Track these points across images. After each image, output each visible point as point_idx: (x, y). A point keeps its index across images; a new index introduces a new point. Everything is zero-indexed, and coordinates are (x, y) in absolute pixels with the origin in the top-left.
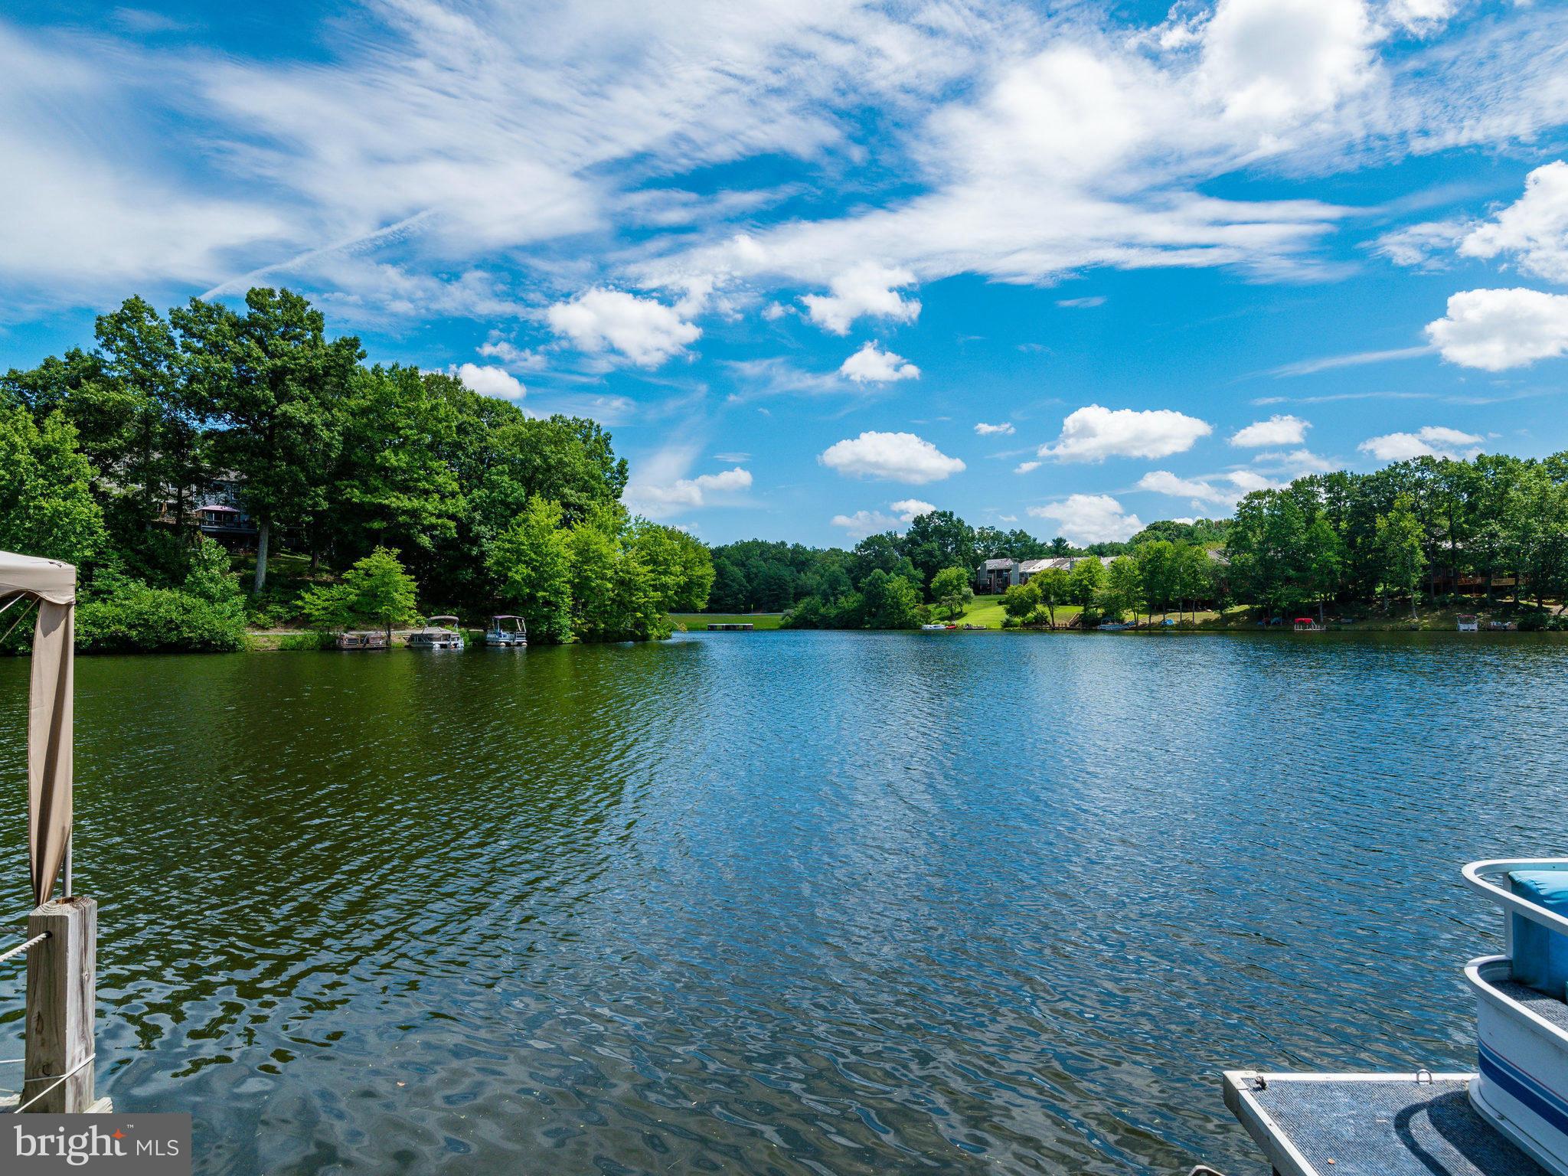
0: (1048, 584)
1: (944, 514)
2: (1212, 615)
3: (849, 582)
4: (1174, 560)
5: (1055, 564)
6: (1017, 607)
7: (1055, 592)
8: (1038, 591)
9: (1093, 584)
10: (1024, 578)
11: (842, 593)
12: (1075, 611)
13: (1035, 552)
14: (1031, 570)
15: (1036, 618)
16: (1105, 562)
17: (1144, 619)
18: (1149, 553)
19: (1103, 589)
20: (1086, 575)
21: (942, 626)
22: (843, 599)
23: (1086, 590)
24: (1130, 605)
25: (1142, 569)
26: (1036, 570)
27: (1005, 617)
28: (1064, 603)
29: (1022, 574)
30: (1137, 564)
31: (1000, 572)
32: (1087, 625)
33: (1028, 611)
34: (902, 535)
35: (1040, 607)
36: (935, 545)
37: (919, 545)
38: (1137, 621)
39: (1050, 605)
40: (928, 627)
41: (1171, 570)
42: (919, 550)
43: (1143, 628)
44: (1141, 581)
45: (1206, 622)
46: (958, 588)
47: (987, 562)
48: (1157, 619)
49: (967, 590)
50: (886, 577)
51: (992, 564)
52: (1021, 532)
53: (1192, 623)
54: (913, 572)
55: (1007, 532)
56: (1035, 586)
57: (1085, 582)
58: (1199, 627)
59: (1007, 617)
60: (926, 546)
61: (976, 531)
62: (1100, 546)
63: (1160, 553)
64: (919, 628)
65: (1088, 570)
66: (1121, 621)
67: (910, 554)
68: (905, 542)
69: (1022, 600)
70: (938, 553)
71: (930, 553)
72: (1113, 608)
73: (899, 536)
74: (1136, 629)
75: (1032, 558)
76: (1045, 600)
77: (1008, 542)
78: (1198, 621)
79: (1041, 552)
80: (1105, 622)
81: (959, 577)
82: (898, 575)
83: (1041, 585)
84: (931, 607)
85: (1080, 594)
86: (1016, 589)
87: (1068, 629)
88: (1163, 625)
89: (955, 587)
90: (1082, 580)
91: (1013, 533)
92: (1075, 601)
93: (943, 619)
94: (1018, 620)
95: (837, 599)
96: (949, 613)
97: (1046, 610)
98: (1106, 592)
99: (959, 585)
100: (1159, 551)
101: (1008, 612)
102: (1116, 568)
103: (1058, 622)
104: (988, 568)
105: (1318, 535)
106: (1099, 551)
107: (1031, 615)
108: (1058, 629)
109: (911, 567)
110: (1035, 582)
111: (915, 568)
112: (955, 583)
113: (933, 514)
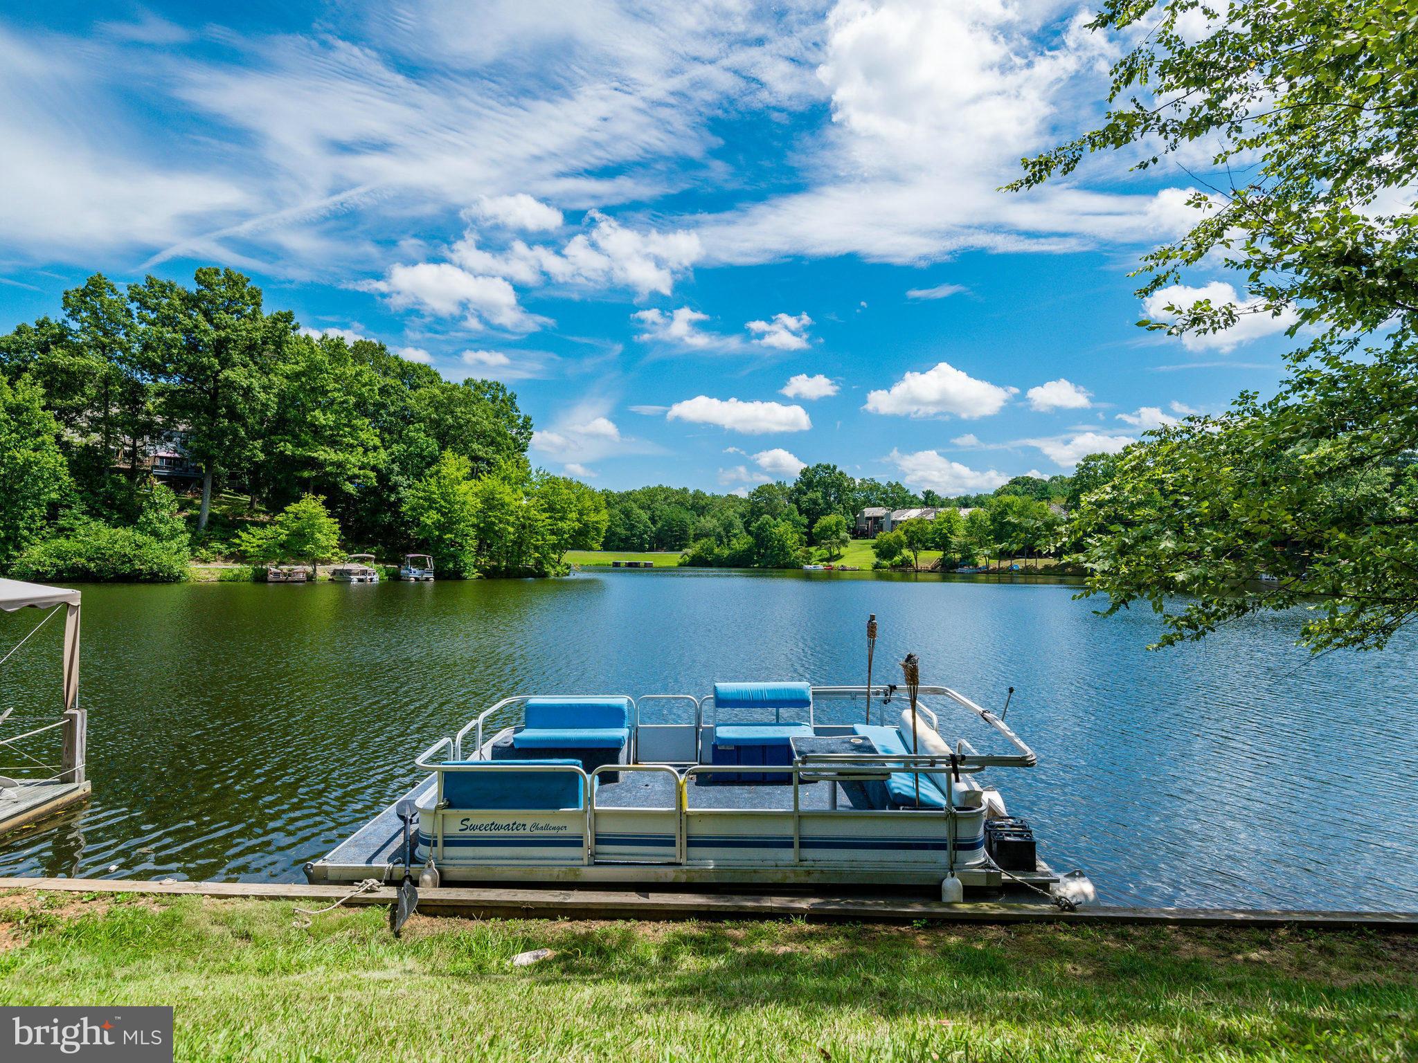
0: (913, 531)
1: (828, 467)
2: (1052, 562)
3: (741, 526)
5: (921, 514)
6: (885, 552)
7: (919, 539)
8: (904, 538)
9: (951, 533)
10: (894, 525)
11: (735, 536)
12: (936, 555)
13: (905, 501)
14: (900, 519)
15: (902, 561)
16: (965, 512)
17: (994, 564)
18: (999, 508)
19: (960, 537)
20: (946, 524)
21: (821, 567)
22: (734, 541)
23: (945, 538)
24: (982, 551)
25: (993, 520)
26: (904, 519)
27: (875, 560)
28: (928, 549)
29: (892, 522)
30: (989, 516)
31: (874, 519)
32: (947, 570)
33: (895, 555)
34: (790, 485)
35: (906, 552)
36: (819, 494)
37: (805, 493)
38: (989, 566)
39: (915, 550)
40: (809, 567)
42: (804, 498)
43: (994, 571)
44: (991, 531)
45: (1046, 568)
46: (836, 533)
47: (866, 510)
48: (1006, 564)
49: (843, 534)
50: (773, 522)
51: (869, 512)
53: (1034, 568)
54: (798, 518)
55: (884, 484)
56: (902, 532)
57: (945, 531)
58: (1041, 572)
59: (877, 560)
60: (811, 495)
61: (858, 481)
62: (965, 498)
63: (1009, 506)
64: (801, 568)
65: (950, 520)
66: (976, 565)
67: (796, 502)
68: (792, 491)
69: (890, 545)
70: (821, 501)
71: (815, 502)
72: (968, 554)
73: (787, 485)
74: (989, 573)
75: (904, 508)
76: (910, 545)
77: (885, 493)
78: (1040, 567)
79: (911, 502)
80: (962, 566)
81: (838, 524)
82: (784, 521)
83: (907, 532)
84: (812, 550)
85: (942, 542)
86: (886, 536)
87: (929, 571)
88: (1010, 569)
89: (833, 532)
90: (942, 529)
91: (889, 484)
92: (938, 547)
93: (822, 560)
94: (886, 563)
95: (730, 541)
96: (828, 555)
97: (911, 554)
98: (962, 540)
99: (838, 530)
101: (878, 555)
102: (972, 519)
103: (921, 565)
104: (866, 515)
106: (965, 503)
107: (897, 559)
108: (921, 571)
109: (796, 513)
110: (900, 530)
111: (800, 515)
112: (834, 528)
113: (819, 466)
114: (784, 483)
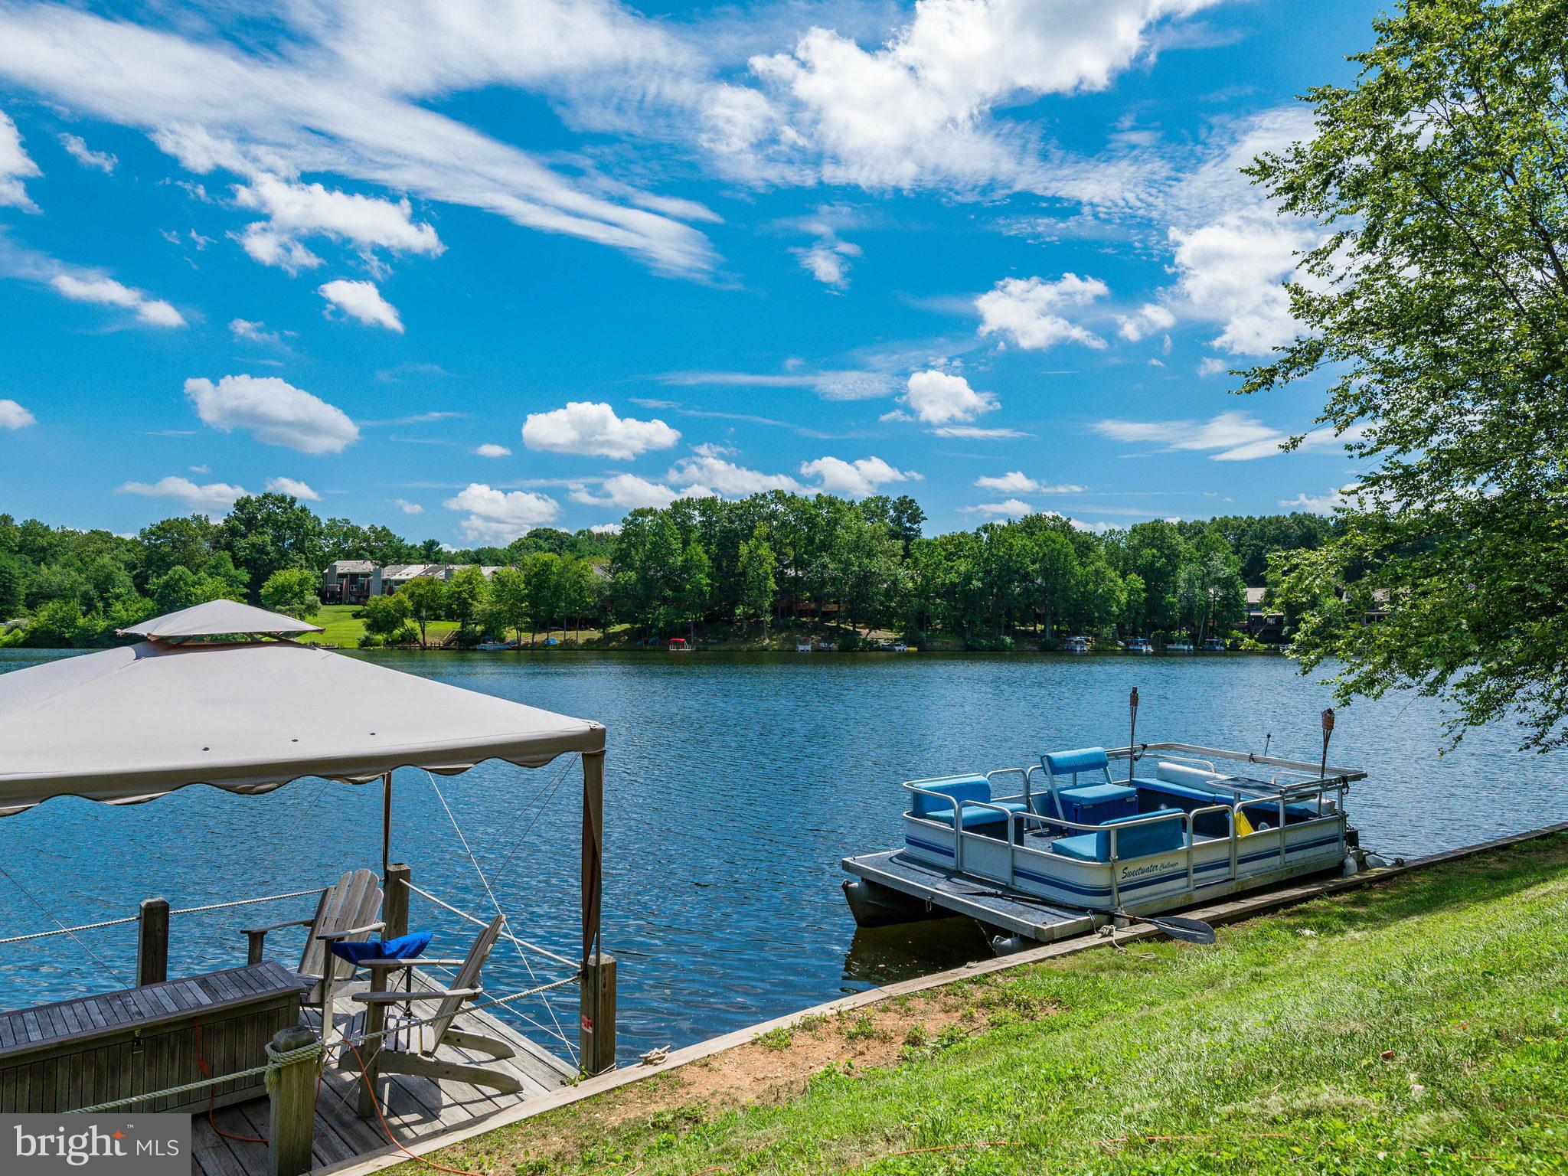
0: (420, 595)
1: (283, 499)
2: (595, 634)
3: (129, 582)
4: (560, 574)
5: (427, 572)
6: (380, 622)
7: (427, 605)
8: (409, 604)
9: (473, 597)
10: (389, 588)
11: (118, 597)
12: (451, 627)
13: (402, 555)
14: (397, 577)
15: (402, 635)
16: (487, 571)
17: (527, 638)
18: (535, 565)
19: (482, 605)
20: (466, 587)
22: (118, 606)
23: (465, 605)
24: (513, 622)
25: (528, 583)
26: (404, 577)
27: (363, 633)
28: (438, 618)
29: (385, 582)
30: (522, 577)
31: (354, 577)
32: (464, 645)
33: (395, 628)
34: (217, 521)
35: (410, 623)
36: (268, 539)
37: (244, 536)
38: (519, 640)
39: (420, 619)
41: (557, 585)
42: (243, 543)
43: (525, 647)
44: (527, 595)
45: (589, 641)
46: (300, 595)
47: (337, 563)
48: (540, 637)
49: (311, 597)
50: (191, 578)
51: (343, 566)
52: (384, 529)
53: (575, 643)
54: (233, 572)
55: (365, 528)
56: (405, 597)
57: (465, 595)
58: (582, 648)
59: (367, 633)
60: (253, 538)
61: (324, 522)
62: (478, 552)
63: (547, 566)
65: (469, 581)
66: (502, 640)
67: (229, 547)
68: (221, 531)
69: (389, 613)
70: (270, 548)
71: (261, 550)
72: (493, 625)
73: (212, 523)
74: (517, 647)
75: (398, 563)
76: (416, 614)
77: (367, 539)
78: (581, 641)
79: (409, 555)
80: (484, 642)
81: (302, 582)
82: (211, 575)
83: (411, 596)
85: (458, 608)
86: (377, 600)
87: (441, 649)
88: (546, 645)
89: (295, 595)
90: (461, 592)
91: (373, 529)
92: (451, 616)
94: (380, 638)
95: (108, 605)
97: (416, 626)
98: (487, 607)
99: (302, 592)
100: (545, 564)
101: (369, 627)
102: (500, 582)
103: (429, 641)
104: (339, 571)
105: (692, 557)
106: (477, 558)
107: (397, 632)
108: (430, 648)
109: (231, 566)
110: (404, 592)
111: (237, 567)
112: (297, 588)
113: (266, 497)
114: (207, 519)
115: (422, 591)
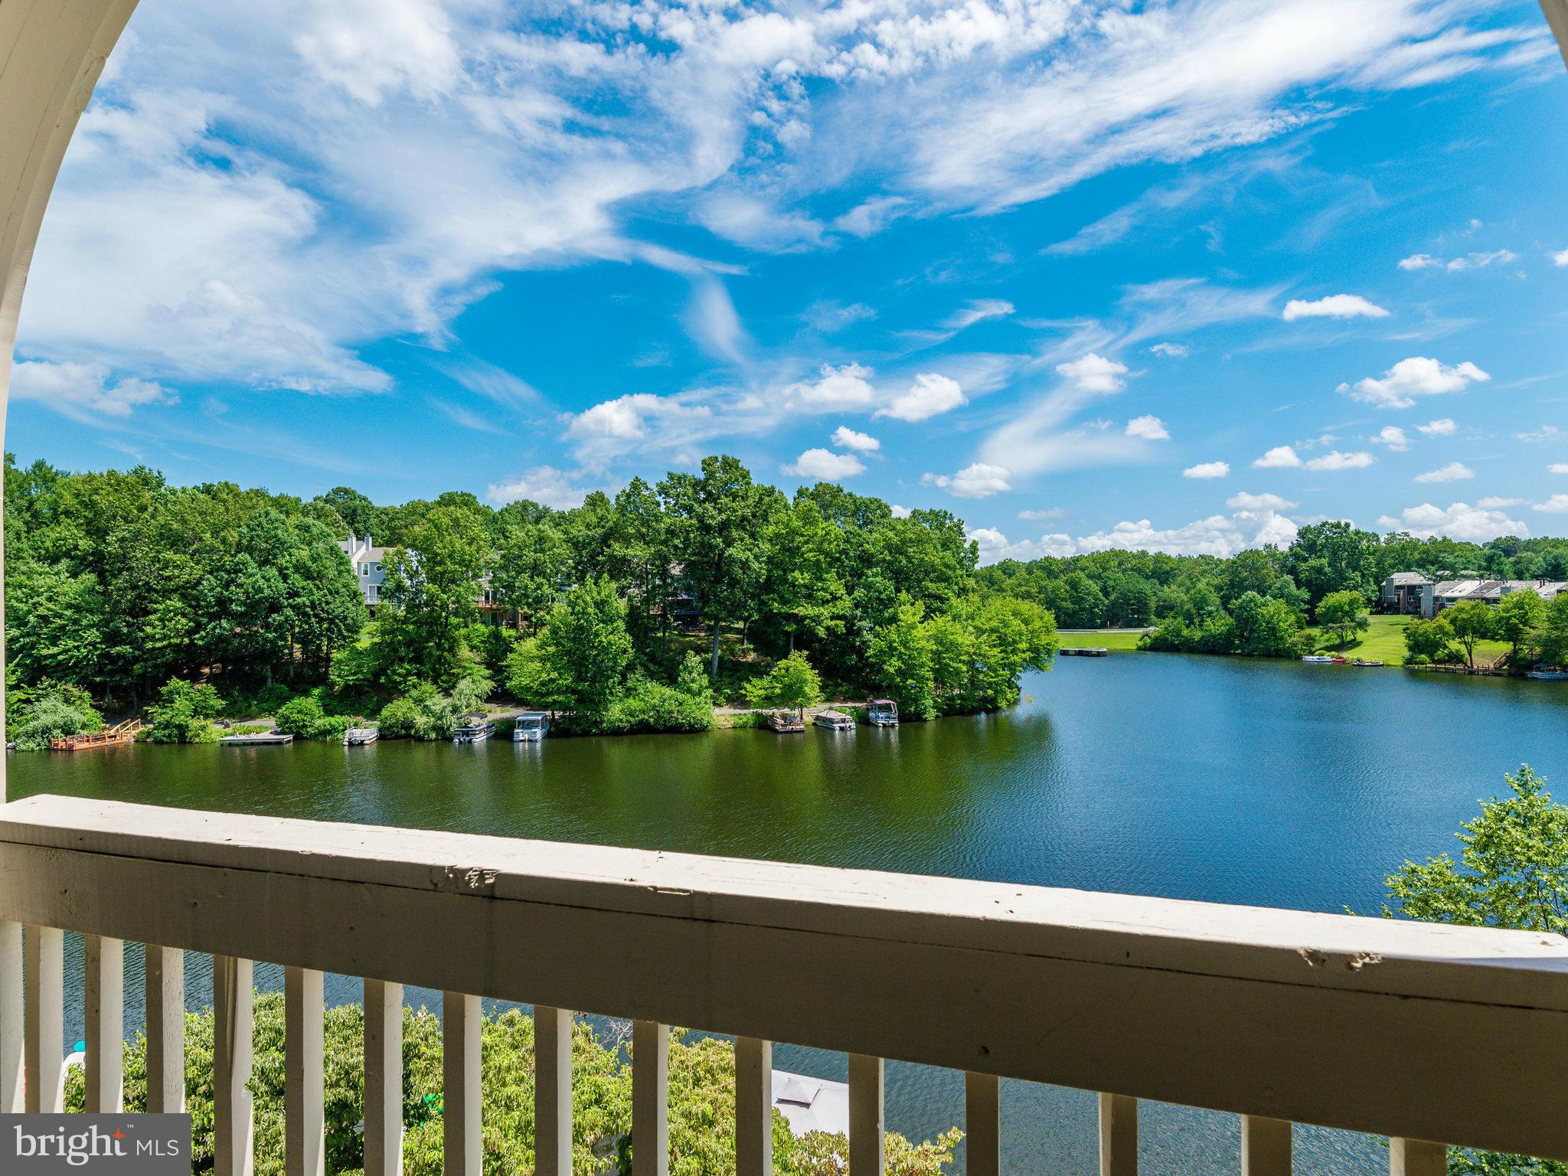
0: (1463, 619)
1: (1338, 526)
5: (1482, 588)
6: (1420, 645)
7: (1473, 628)
8: (1450, 628)
9: (1525, 622)
10: (1441, 604)
12: (1503, 648)
14: (1448, 594)
15: (1447, 656)
19: (1538, 629)
20: (1515, 612)
21: (1328, 657)
23: (1514, 629)
26: (1457, 594)
29: (1436, 598)
31: (1410, 589)
32: (1516, 673)
33: (1435, 649)
34: (1284, 548)
35: (1455, 645)
36: (1325, 561)
37: (1305, 560)
39: (1467, 642)
40: (1310, 658)
42: (1304, 566)
46: (1350, 614)
47: (1394, 576)
49: (1361, 613)
50: (1260, 600)
51: (1400, 578)
54: (1296, 592)
56: (1445, 622)
59: (1408, 654)
60: (1313, 562)
64: (1299, 658)
65: (1520, 602)
67: (1293, 571)
68: (1287, 557)
69: (1430, 636)
70: (1327, 569)
71: (1319, 570)
73: (1280, 549)
75: (1452, 578)
76: (1460, 637)
80: (1540, 669)
81: (1353, 603)
82: (1275, 598)
83: (1453, 622)
84: (1315, 632)
85: (1506, 632)
87: (1488, 672)
89: (1346, 614)
90: (1510, 617)
93: (1328, 649)
94: (1421, 658)
96: (1338, 641)
97: (1462, 648)
99: (1353, 609)
101: (1411, 649)
103: (1476, 662)
104: (1398, 583)
107: (1441, 652)
108: (1477, 672)
109: (1293, 587)
110: (1445, 617)
111: (1298, 588)
112: (1347, 608)
113: (1324, 525)
114: (1276, 547)
115: (1465, 616)
